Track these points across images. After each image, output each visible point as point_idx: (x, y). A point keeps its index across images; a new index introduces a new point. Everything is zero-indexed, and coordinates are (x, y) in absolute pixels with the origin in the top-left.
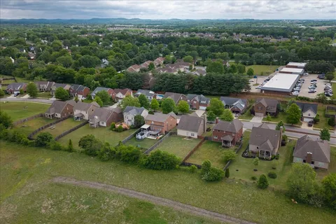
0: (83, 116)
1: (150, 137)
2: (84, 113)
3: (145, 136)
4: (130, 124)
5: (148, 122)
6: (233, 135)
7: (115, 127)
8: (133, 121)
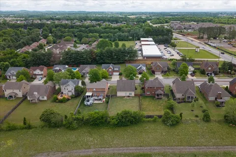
0: (16, 94)
1: (96, 102)
2: (17, 91)
3: (91, 101)
4: (70, 94)
5: (91, 90)
6: (162, 89)
7: (57, 99)
8: (73, 91)
